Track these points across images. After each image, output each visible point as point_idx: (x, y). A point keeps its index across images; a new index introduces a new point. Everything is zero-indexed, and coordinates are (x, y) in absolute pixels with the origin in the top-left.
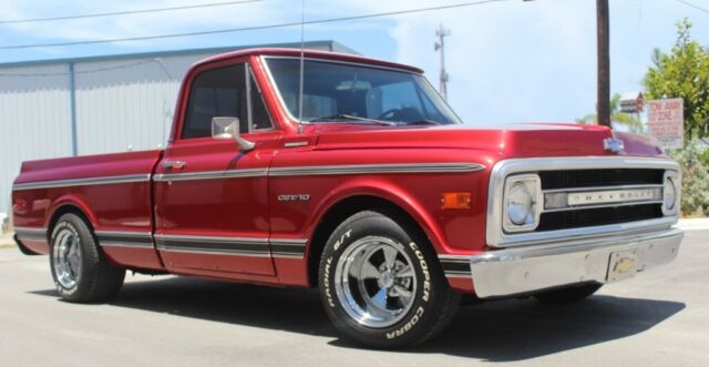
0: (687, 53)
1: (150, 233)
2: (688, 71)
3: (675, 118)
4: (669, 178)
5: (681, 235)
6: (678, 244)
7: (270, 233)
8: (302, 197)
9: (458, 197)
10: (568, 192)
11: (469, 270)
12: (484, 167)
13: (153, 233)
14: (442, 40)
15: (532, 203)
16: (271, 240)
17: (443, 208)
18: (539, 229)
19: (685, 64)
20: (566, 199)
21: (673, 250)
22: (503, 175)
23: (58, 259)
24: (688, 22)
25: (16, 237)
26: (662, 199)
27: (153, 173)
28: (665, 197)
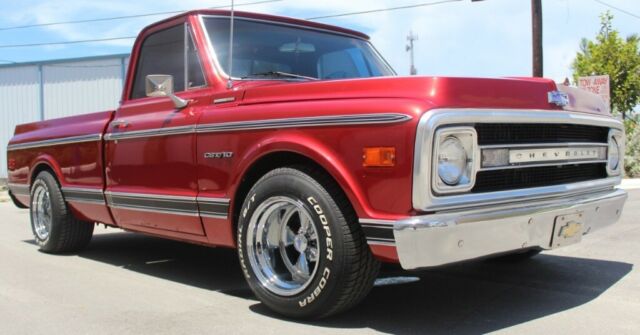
0: (610, 40)
1: (101, 191)
2: (610, 55)
3: (602, 92)
4: (613, 137)
5: (625, 196)
6: (622, 205)
7: (198, 192)
8: (225, 154)
9: (381, 153)
10: (510, 149)
11: (393, 237)
12: (410, 117)
13: (104, 190)
14: (412, 44)
15: (468, 160)
16: (199, 199)
17: (364, 165)
18: (474, 190)
19: (607, 49)
20: (508, 156)
21: (617, 211)
22: (432, 127)
23: (37, 212)
24: (610, 15)
25: (10, 193)
26: (607, 158)
27: (105, 131)
28: (610, 156)
